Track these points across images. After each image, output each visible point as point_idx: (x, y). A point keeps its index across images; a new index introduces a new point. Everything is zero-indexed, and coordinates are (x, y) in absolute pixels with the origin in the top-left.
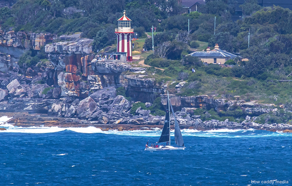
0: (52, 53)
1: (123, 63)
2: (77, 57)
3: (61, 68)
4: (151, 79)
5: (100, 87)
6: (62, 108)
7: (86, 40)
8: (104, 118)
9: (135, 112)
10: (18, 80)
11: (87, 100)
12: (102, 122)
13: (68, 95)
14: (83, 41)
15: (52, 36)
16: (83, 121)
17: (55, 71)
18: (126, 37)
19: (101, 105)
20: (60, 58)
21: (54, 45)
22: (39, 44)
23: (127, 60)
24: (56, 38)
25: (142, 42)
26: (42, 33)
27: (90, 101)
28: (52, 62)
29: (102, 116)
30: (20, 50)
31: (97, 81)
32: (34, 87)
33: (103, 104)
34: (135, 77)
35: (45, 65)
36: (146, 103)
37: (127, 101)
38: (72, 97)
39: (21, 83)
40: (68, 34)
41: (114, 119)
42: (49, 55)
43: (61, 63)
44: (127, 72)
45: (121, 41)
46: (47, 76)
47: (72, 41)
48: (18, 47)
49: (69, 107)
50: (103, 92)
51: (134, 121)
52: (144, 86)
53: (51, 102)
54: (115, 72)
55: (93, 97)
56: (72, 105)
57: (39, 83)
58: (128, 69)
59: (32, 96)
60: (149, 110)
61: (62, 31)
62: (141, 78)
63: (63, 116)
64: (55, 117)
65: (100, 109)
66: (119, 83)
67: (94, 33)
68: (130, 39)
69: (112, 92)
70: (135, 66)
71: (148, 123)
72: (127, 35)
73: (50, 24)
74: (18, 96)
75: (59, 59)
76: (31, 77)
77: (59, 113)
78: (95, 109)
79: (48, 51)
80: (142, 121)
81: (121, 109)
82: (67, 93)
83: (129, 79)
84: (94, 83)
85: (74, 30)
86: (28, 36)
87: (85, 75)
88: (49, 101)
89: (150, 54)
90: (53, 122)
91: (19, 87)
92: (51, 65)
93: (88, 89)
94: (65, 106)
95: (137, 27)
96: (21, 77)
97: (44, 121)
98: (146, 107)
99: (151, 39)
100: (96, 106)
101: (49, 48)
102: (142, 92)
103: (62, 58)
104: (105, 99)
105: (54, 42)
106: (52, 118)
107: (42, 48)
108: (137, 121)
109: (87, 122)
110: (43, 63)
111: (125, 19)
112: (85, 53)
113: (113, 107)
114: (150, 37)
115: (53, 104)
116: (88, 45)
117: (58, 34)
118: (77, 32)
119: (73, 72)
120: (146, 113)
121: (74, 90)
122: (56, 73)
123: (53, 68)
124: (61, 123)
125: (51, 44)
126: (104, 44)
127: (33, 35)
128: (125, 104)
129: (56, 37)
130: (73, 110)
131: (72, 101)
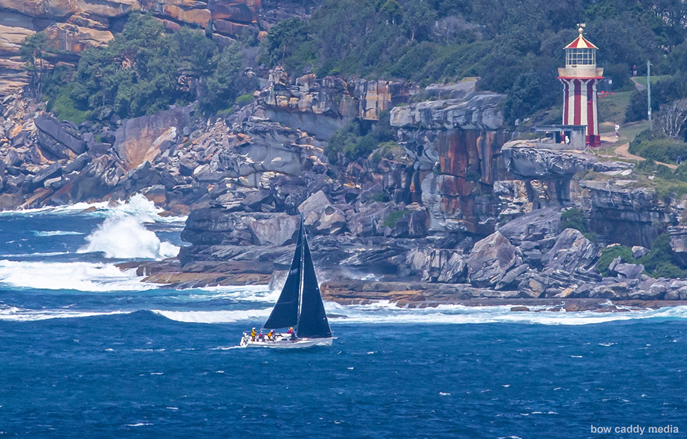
0: (407, 127)
1: (577, 151)
2: (468, 136)
3: (429, 163)
4: (645, 189)
5: (523, 209)
6: (431, 261)
7: (488, 95)
8: (533, 284)
9: (607, 269)
10: (327, 193)
11: (492, 240)
12: (527, 293)
13: (445, 227)
14: (481, 97)
15: (407, 89)
16: (482, 290)
17: (414, 170)
18: (584, 88)
19: (526, 253)
20: (426, 139)
21: (413, 109)
22: (377, 106)
23: (587, 144)
24: (418, 92)
25: (622, 101)
26: (381, 79)
27: (499, 242)
28: (406, 149)
29: (528, 279)
30: (331, 121)
31: (516, 195)
32: (365, 209)
33: (530, 250)
34: (608, 185)
35: (390, 157)
36: (634, 249)
37: (588, 241)
38: (454, 232)
39: (332, 201)
40: (446, 82)
41: (557, 286)
42: (400, 133)
43: (428, 152)
44: (588, 172)
45: (573, 97)
46: (394, 184)
47: (455, 100)
48: (325, 114)
49: (449, 257)
50: (530, 220)
51: (605, 290)
52: (627, 207)
53: (406, 246)
54: (559, 172)
55: (506, 234)
56: (456, 252)
57: (377, 200)
58: (590, 166)
59: (360, 229)
60: (641, 265)
61: (431, 73)
62: (622, 187)
63: (435, 280)
64: (415, 283)
65: (524, 263)
66: (568, 200)
67: (507, 79)
68: (594, 94)
69: (551, 221)
70: (606, 158)
71: (639, 295)
72: (587, 83)
73: (403, 58)
74: (325, 232)
75: (425, 143)
76: (358, 186)
77: (426, 272)
78: (512, 261)
79: (397, 121)
80: (623, 289)
81: (573, 261)
82: (444, 225)
83: (592, 190)
84: (509, 199)
85: (461, 73)
86: (349, 85)
87: (487, 179)
88: (400, 243)
89: (643, 130)
90: (410, 295)
91: (329, 211)
92: (404, 156)
93: (493, 213)
94: (441, 254)
95: (611, 62)
96: (332, 185)
97: (387, 292)
98: (633, 256)
99: (645, 92)
100: (514, 255)
101: (400, 116)
102: (625, 221)
103: (432, 138)
104: (536, 238)
105: (412, 102)
106: (408, 285)
107: (384, 116)
108: (613, 292)
109: (493, 293)
110: (385, 151)
111: (582, 44)
112: (487, 127)
113: (554, 257)
114: (643, 89)
115: (410, 250)
116: (495, 109)
117: (421, 81)
118: (467, 78)
119: (459, 174)
120: (633, 271)
121: (460, 217)
122: (418, 175)
123: (411, 164)
124: (429, 297)
125: (404, 107)
126: (532, 106)
127: (361, 85)
128: (583, 250)
129: (415, 88)
130: (459, 263)
131: (457, 243)
